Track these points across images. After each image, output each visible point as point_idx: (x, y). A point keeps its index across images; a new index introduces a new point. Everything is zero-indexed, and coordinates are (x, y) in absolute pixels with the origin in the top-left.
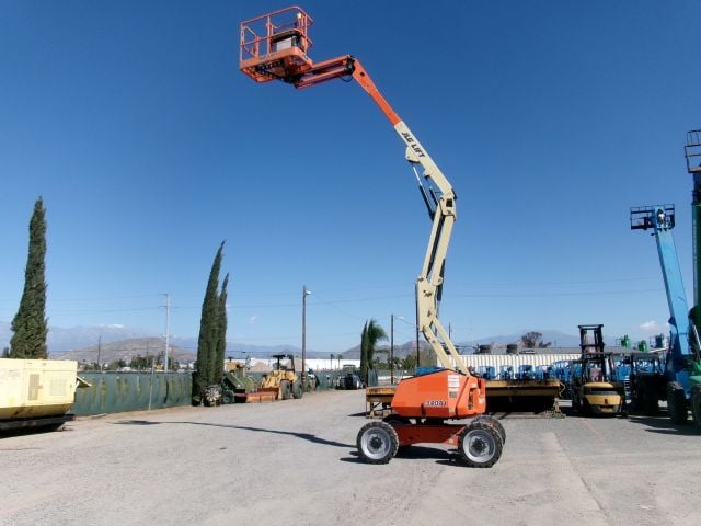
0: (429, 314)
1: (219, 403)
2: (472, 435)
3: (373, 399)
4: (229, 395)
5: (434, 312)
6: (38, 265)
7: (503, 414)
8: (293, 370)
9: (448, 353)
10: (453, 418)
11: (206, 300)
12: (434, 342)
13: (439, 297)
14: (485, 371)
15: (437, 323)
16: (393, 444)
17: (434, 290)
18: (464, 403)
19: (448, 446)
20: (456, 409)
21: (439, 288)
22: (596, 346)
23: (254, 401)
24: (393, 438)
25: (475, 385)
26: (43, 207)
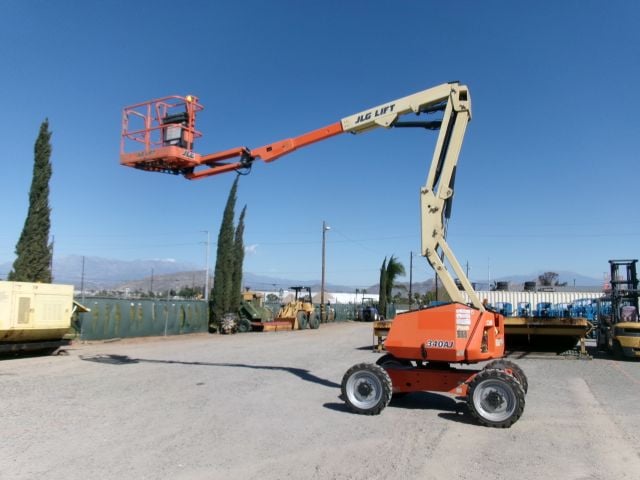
0: (435, 234)
1: (234, 331)
2: (485, 386)
3: (381, 333)
4: (246, 324)
5: (441, 232)
6: (42, 189)
7: (521, 353)
8: (311, 302)
9: (461, 288)
10: (462, 362)
11: (222, 231)
12: (439, 268)
13: (447, 212)
14: (501, 307)
15: (444, 245)
16: (386, 392)
17: (441, 205)
18: (476, 345)
19: (455, 394)
20: (466, 352)
21: (448, 202)
22: (628, 282)
23: (271, 330)
24: (385, 385)
25: (490, 323)
26: (49, 130)
